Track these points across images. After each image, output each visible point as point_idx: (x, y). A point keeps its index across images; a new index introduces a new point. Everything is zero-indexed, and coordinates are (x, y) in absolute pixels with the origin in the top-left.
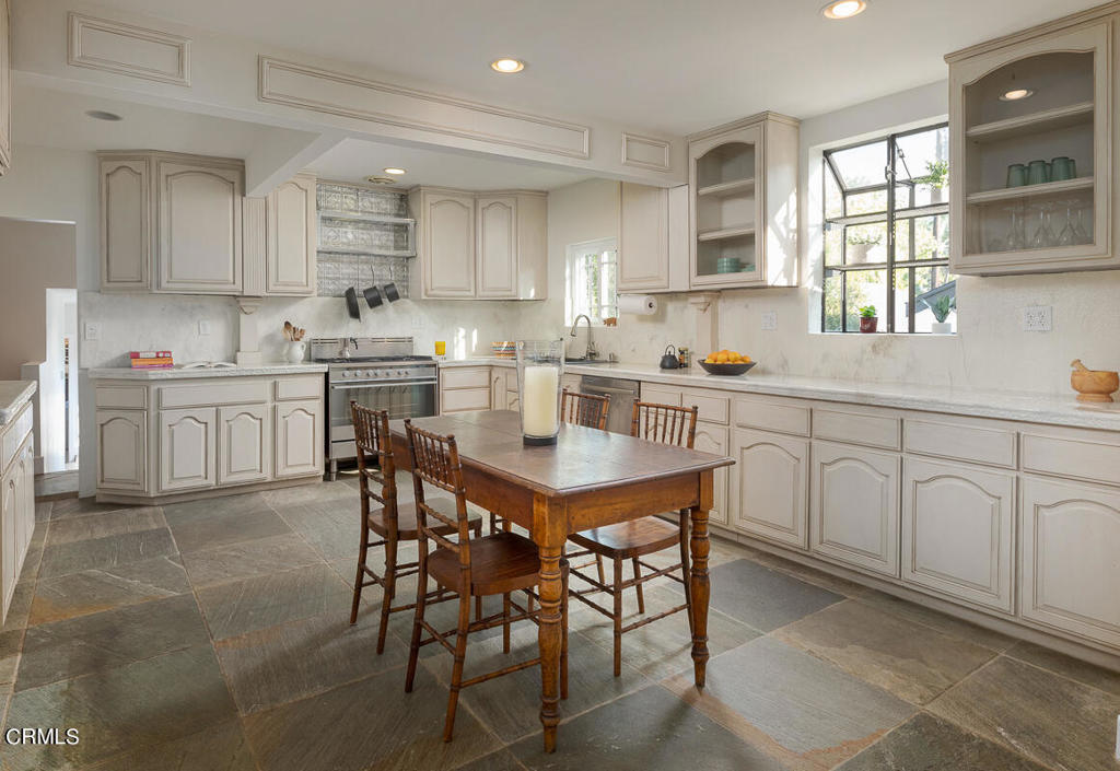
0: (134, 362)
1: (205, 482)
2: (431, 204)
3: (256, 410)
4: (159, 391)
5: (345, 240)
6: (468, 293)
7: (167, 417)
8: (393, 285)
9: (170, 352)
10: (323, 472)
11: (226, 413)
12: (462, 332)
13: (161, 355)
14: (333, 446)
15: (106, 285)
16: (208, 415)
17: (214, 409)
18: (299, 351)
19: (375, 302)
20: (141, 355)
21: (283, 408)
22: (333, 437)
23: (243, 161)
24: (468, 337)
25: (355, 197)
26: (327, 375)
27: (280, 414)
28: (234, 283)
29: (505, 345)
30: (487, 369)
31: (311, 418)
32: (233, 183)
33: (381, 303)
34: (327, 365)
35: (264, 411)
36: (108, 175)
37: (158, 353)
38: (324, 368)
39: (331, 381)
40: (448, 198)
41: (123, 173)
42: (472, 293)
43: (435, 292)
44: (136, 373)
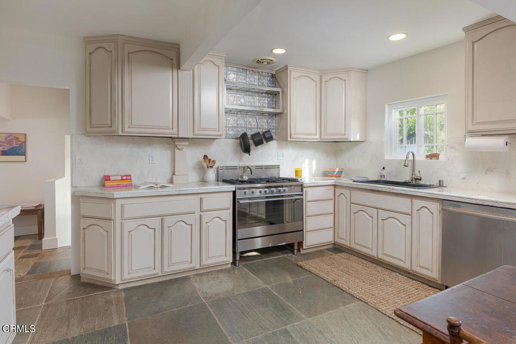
0: (107, 183)
1: (154, 272)
2: (294, 78)
3: (189, 219)
4: (122, 206)
5: (239, 103)
6: (316, 137)
7: (129, 225)
8: (269, 131)
9: (130, 176)
10: (231, 261)
11: (168, 221)
12: (307, 161)
13: (124, 178)
14: (238, 242)
15: (88, 129)
16: (156, 222)
17: (160, 218)
18: (211, 175)
19: (258, 143)
20: (112, 178)
21: (206, 217)
22: (239, 236)
23: (178, 45)
24: (310, 165)
25: (245, 75)
26: (234, 192)
27: (204, 220)
28: (173, 129)
29: (337, 171)
30: (333, 187)
31: (223, 223)
32: (172, 60)
33: (262, 143)
34: (234, 186)
35: (193, 219)
36: (90, 53)
37: (122, 176)
38: (232, 187)
39: (237, 197)
40: (304, 74)
41: (101, 51)
42: (318, 137)
43: (296, 136)
44: (107, 193)
